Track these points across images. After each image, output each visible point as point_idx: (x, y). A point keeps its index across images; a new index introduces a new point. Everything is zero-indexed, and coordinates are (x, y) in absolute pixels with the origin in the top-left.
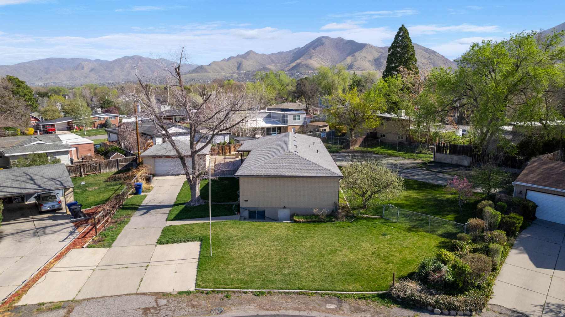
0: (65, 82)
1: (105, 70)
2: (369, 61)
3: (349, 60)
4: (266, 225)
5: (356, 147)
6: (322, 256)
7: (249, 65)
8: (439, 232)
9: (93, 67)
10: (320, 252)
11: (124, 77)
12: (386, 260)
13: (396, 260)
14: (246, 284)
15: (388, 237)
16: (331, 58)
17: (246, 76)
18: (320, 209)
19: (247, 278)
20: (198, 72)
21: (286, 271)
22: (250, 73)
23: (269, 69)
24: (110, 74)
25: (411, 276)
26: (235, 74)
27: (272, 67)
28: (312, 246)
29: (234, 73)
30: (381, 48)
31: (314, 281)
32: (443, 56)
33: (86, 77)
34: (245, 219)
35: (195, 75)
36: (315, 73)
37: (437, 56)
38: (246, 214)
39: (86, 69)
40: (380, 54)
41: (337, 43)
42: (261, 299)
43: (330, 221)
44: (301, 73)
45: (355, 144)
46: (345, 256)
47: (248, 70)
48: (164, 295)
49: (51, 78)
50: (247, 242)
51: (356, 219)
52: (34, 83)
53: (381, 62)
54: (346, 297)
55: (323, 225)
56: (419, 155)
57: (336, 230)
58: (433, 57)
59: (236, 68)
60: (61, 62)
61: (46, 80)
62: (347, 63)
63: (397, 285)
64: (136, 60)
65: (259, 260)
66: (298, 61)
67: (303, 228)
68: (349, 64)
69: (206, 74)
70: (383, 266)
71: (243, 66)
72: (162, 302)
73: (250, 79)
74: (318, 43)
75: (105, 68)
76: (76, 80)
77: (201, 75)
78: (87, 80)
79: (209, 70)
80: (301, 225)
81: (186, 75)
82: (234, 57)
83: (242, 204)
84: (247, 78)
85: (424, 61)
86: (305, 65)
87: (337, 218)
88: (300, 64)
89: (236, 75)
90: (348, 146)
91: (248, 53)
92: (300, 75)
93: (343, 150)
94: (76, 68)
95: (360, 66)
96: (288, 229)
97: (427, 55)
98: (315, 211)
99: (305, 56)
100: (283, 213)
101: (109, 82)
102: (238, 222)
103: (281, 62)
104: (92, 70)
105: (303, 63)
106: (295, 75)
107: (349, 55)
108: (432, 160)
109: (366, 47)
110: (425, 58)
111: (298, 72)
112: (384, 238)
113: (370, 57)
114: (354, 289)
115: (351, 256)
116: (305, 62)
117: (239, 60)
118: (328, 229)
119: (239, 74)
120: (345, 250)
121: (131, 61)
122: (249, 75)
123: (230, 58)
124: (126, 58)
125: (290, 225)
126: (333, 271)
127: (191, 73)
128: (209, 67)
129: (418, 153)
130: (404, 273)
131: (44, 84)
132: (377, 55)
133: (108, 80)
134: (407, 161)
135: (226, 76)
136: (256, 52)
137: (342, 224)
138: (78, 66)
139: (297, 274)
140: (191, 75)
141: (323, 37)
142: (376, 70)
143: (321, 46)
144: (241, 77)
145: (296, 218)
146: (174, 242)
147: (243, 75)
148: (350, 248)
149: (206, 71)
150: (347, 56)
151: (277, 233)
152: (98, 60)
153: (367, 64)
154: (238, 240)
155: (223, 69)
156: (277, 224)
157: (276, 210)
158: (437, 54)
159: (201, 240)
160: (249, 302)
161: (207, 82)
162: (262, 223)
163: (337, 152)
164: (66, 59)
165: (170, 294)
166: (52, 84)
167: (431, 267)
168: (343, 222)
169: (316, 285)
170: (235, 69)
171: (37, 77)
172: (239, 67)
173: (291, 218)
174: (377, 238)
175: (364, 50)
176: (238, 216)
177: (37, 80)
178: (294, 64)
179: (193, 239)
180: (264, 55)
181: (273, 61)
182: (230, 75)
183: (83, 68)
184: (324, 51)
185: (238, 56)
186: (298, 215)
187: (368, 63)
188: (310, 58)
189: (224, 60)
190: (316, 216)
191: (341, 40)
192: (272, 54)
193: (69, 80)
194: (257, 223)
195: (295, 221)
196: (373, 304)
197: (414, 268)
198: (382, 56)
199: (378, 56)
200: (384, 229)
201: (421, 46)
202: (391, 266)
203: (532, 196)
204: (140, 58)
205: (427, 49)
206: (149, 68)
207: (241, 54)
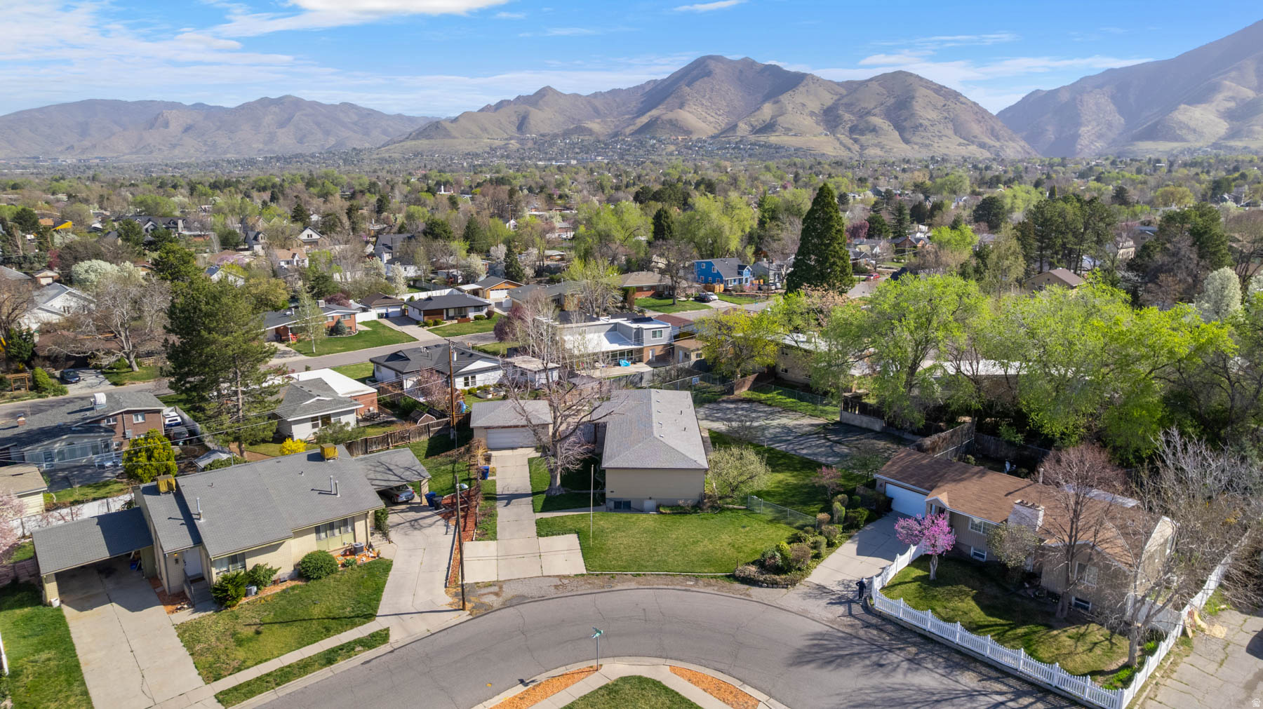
0: (126, 157)
1: (219, 128)
2: (812, 114)
3: (767, 110)
4: (634, 517)
5: (743, 392)
6: (686, 546)
7: (544, 121)
8: (797, 524)
9: (189, 122)
10: (684, 543)
11: (261, 146)
12: (739, 550)
13: (746, 550)
14: (625, 568)
15: (747, 529)
16: (728, 106)
17: (536, 146)
18: (686, 500)
19: (625, 564)
20: (429, 137)
21: (656, 558)
22: (548, 138)
23: (590, 132)
24: (230, 139)
25: (754, 563)
26: (512, 141)
27: (595, 126)
28: (677, 538)
29: (511, 139)
30: (838, 84)
31: (678, 566)
32: (975, 104)
33: (174, 146)
34: (611, 510)
35: (423, 144)
36: (691, 140)
37: (962, 103)
38: (612, 505)
39: (176, 127)
40: (836, 97)
41: (741, 72)
42: (638, 578)
43: (696, 512)
44: (659, 141)
45: (741, 387)
46: (705, 546)
47: (542, 132)
48: (565, 577)
49: (94, 146)
50: (619, 534)
51: (722, 510)
52: (56, 159)
53: (839, 116)
54: (702, 577)
55: (688, 516)
56: (826, 408)
57: (700, 522)
58: (953, 106)
59: (514, 129)
60: (115, 111)
61: (84, 151)
62: (764, 118)
63: (740, 568)
64: (288, 108)
65: (633, 550)
66: (654, 113)
67: (669, 520)
68: (768, 121)
69: (447, 141)
70: (736, 554)
71: (532, 122)
72: (566, 581)
73: (546, 153)
74: (698, 71)
75: (218, 124)
76: (151, 152)
77: (438, 143)
78: (176, 152)
79: (454, 133)
80: (667, 517)
81: (402, 144)
82: (509, 101)
83: (608, 495)
84: (539, 150)
85: (933, 115)
86: (670, 121)
87: (702, 510)
88: (657, 118)
89: (514, 145)
90: (731, 391)
91: (543, 93)
92: (657, 146)
93: (725, 398)
94: (151, 125)
95: (791, 127)
96: (655, 520)
97: (940, 101)
98: (681, 502)
99: (669, 100)
100: (649, 504)
101: (228, 156)
102: (606, 514)
103: (615, 113)
104: (187, 129)
105: (665, 117)
106: (648, 145)
107: (767, 98)
108: (838, 419)
109: (805, 82)
110: (935, 108)
111: (653, 138)
112: (742, 530)
113: (814, 105)
114: (709, 572)
115: (710, 547)
116: (670, 115)
117: (522, 108)
118: (692, 522)
119: (522, 141)
120: (706, 542)
121: (277, 110)
122: (543, 144)
123: (501, 105)
124: (265, 103)
125: (657, 516)
126: (694, 558)
127: (414, 139)
128: (454, 125)
129: (826, 405)
130: (751, 560)
131: (80, 161)
132: (828, 100)
133: (225, 152)
134: (806, 421)
135: (494, 146)
136: (559, 89)
137: (706, 515)
138: (156, 119)
139: (665, 561)
140: (413, 142)
141: (710, 57)
142: (826, 135)
143: (706, 79)
144: (526, 147)
145: (662, 510)
146: (553, 535)
147: (530, 144)
148: (710, 539)
149: (448, 135)
150: (764, 101)
151: (645, 525)
152: (199, 107)
153: (808, 122)
154: (611, 532)
155: (485, 130)
156: (644, 516)
157: (642, 501)
158: (962, 99)
159: (577, 533)
160: (630, 581)
161: (452, 159)
162: (629, 515)
163: (715, 401)
164: (126, 103)
165: (569, 576)
166: (98, 161)
167: (769, 554)
168: (707, 514)
169: (680, 569)
170: (512, 130)
171: (62, 144)
172: (522, 125)
173: (657, 509)
174: (736, 530)
175: (801, 89)
176: (604, 507)
177: (61, 152)
178: (644, 119)
179: (570, 531)
180: (576, 96)
181: (597, 112)
182: (503, 143)
183: (166, 125)
184: (712, 90)
185: (518, 98)
186: (664, 506)
187: (809, 118)
188: (681, 106)
189: (487, 109)
190: (682, 507)
191: (748, 64)
192: (595, 95)
193: (137, 153)
194: (624, 515)
195: (662, 513)
196: (720, 582)
197: (757, 557)
198: (842, 102)
199: (832, 101)
200: (745, 521)
201: (928, 81)
202: (742, 554)
203: (892, 490)
204: (297, 103)
205: (941, 87)
206: (318, 124)
207: (525, 94)
